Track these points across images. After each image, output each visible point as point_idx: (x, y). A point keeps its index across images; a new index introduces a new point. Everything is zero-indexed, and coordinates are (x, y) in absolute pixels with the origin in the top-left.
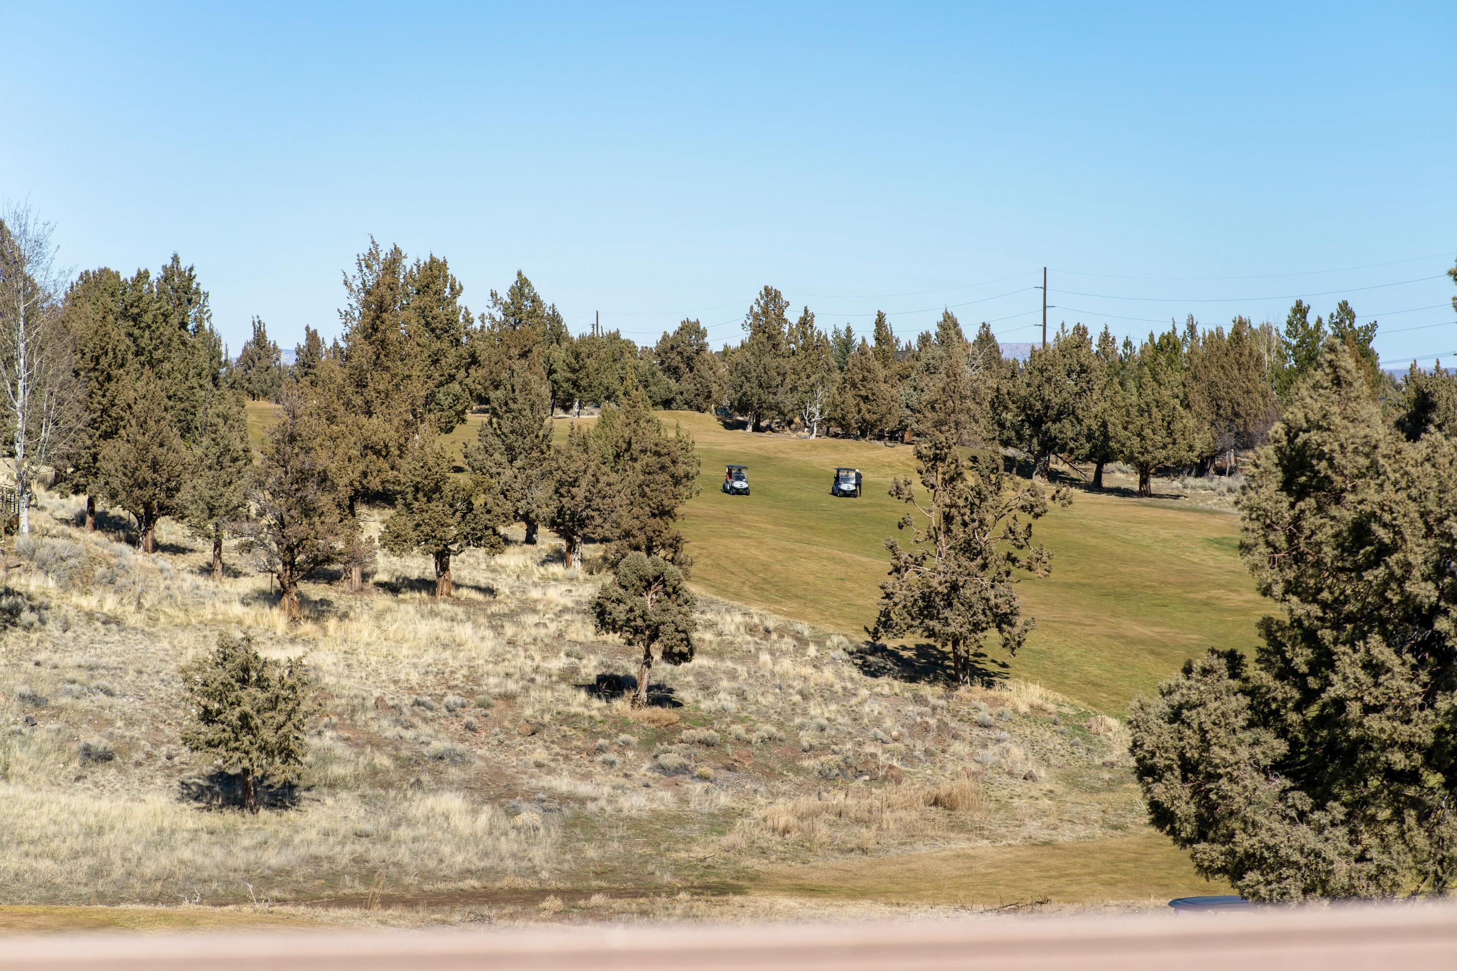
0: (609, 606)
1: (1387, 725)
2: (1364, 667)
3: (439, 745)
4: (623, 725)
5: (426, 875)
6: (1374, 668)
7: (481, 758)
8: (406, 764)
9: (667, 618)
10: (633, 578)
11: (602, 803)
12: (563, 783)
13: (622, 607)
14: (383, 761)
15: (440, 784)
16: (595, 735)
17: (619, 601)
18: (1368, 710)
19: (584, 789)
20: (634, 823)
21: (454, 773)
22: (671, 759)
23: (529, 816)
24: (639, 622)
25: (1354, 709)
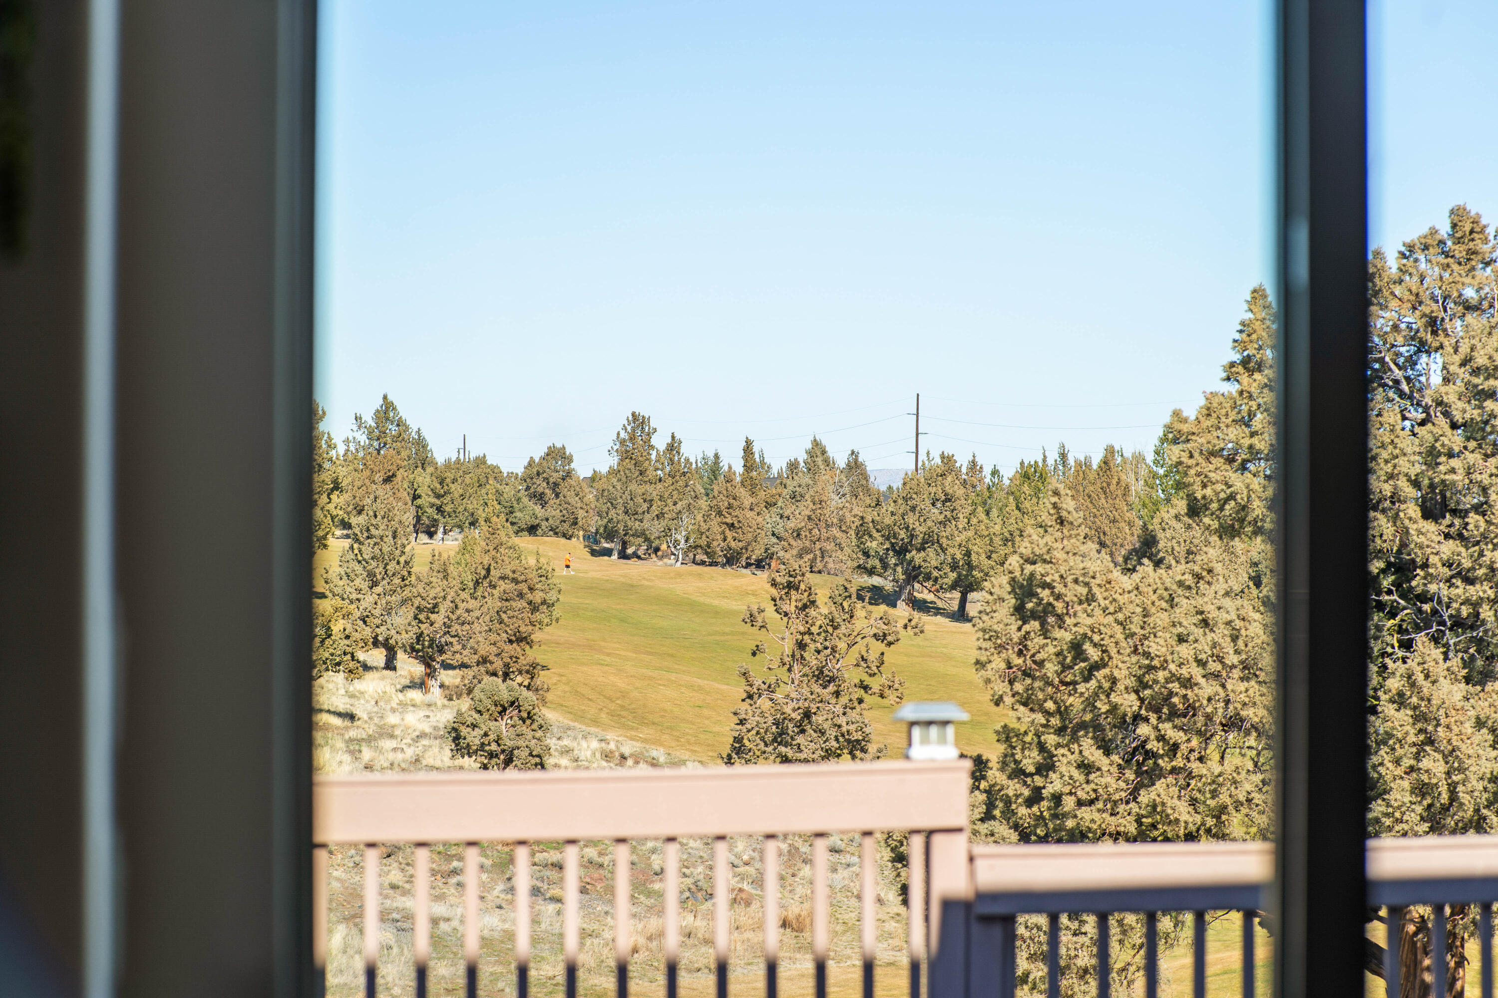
0: (464, 731)
1: (1097, 816)
2: (1079, 767)
6: (1086, 767)
7: (338, 879)
9: (521, 743)
10: (488, 703)
11: (455, 923)
13: (478, 732)
16: (449, 858)
17: (474, 726)
18: (1080, 803)
19: (438, 909)
20: (486, 943)
23: (383, 935)
24: (494, 747)
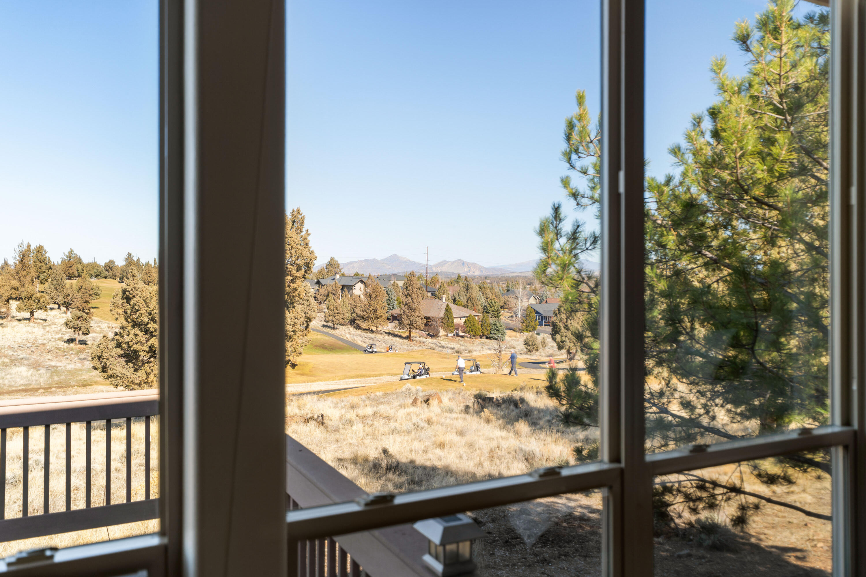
0: (68, 323)
1: (138, 347)
2: (134, 335)
3: (22, 356)
4: (71, 349)
5: (10, 386)
6: (136, 335)
7: (34, 358)
8: (12, 361)
9: (83, 325)
10: (75, 317)
11: (62, 367)
12: (53, 363)
13: (72, 323)
14: (7, 360)
15: (21, 364)
16: (64, 352)
17: (71, 322)
19: (58, 364)
20: (69, 372)
21: (25, 362)
22: (82, 357)
23: (42, 371)
24: (76, 326)
25: (131, 344)
